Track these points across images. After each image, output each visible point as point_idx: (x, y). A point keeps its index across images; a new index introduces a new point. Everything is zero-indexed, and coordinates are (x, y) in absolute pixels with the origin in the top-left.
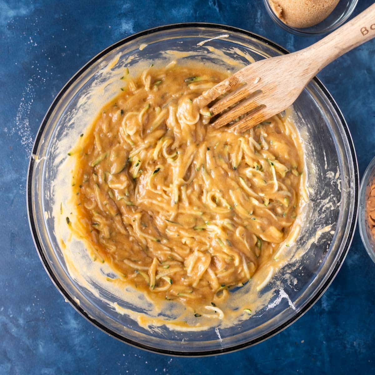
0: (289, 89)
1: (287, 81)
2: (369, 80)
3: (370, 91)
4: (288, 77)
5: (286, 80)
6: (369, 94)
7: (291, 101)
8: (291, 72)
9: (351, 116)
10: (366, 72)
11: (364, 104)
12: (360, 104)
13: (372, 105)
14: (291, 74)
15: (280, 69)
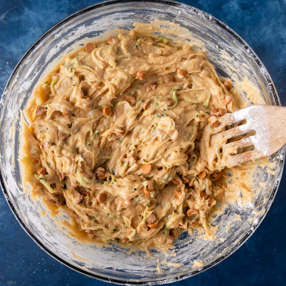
0: (277, 136)
1: (278, 128)
2: (280, 10)
3: (280, 20)
4: (280, 124)
5: (277, 126)
6: (279, 23)
7: (275, 149)
8: (283, 121)
9: (261, 40)
10: (278, 3)
11: (274, 31)
12: (270, 30)
13: (281, 33)
14: (282, 123)
15: (276, 115)
